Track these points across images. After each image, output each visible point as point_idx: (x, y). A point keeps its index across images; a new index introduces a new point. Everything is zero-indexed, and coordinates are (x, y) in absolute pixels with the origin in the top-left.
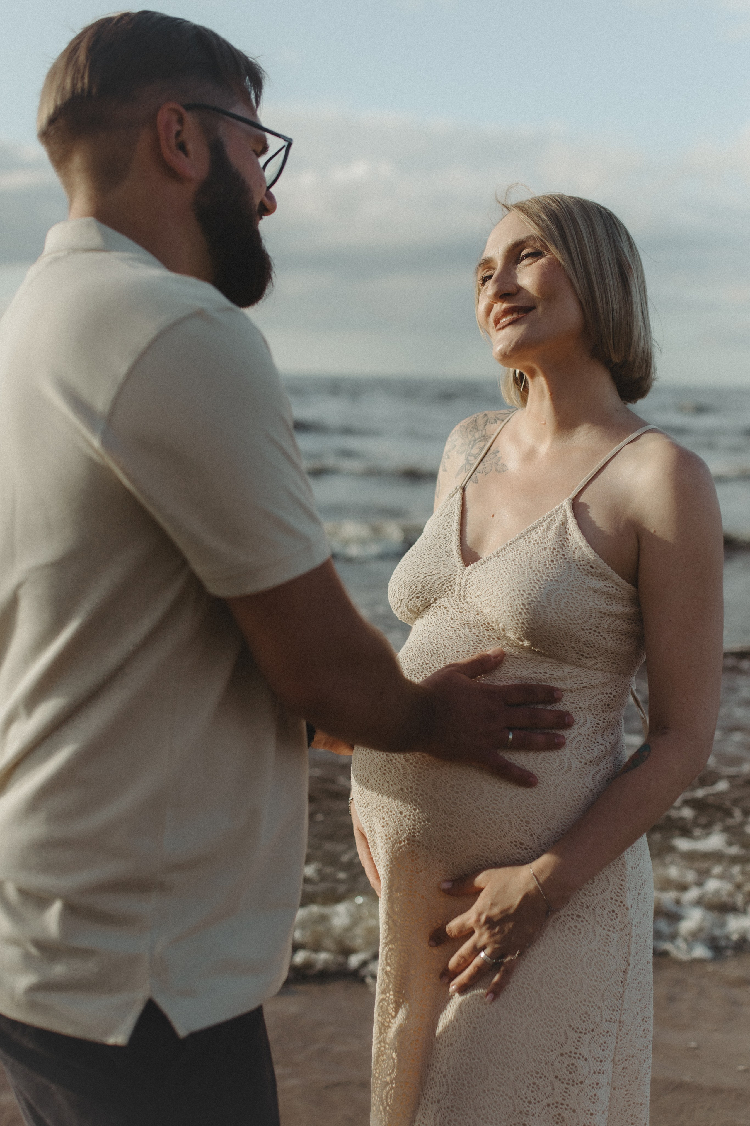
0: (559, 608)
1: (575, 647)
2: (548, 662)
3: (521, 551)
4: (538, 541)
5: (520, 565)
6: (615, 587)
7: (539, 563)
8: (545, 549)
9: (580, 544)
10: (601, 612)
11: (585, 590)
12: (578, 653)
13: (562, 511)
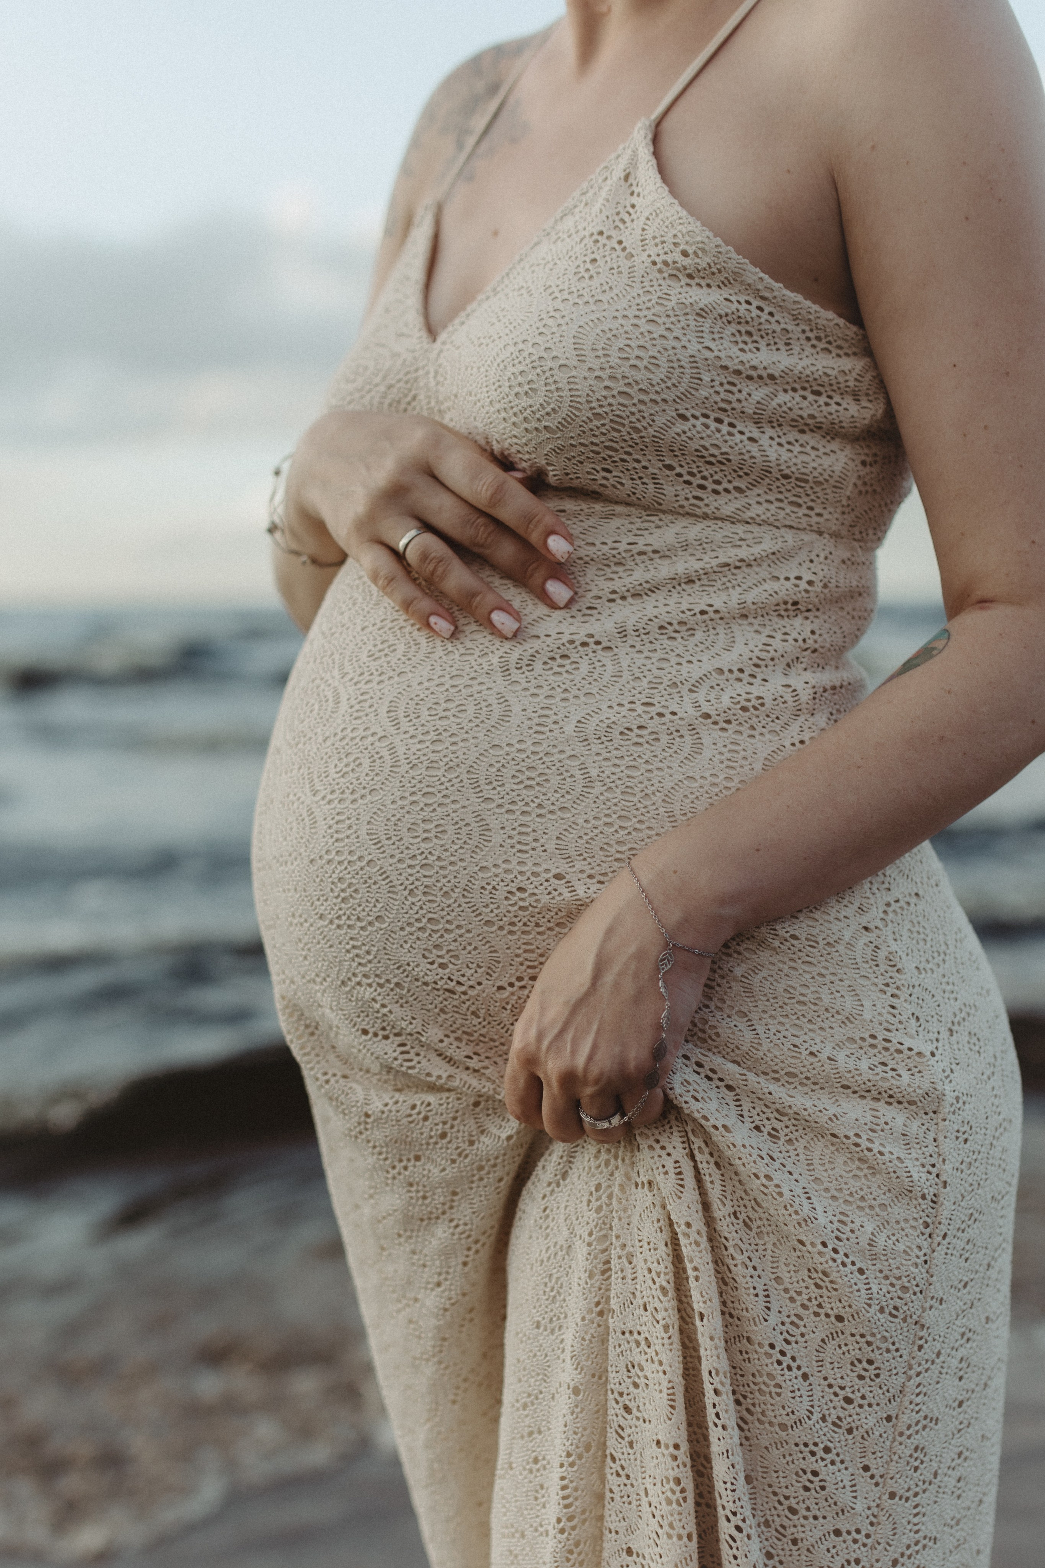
1: (675, 464)
2: (619, 515)
6: (756, 303)
10: (725, 368)
11: (671, 313)
12: (688, 483)
13: (630, 151)
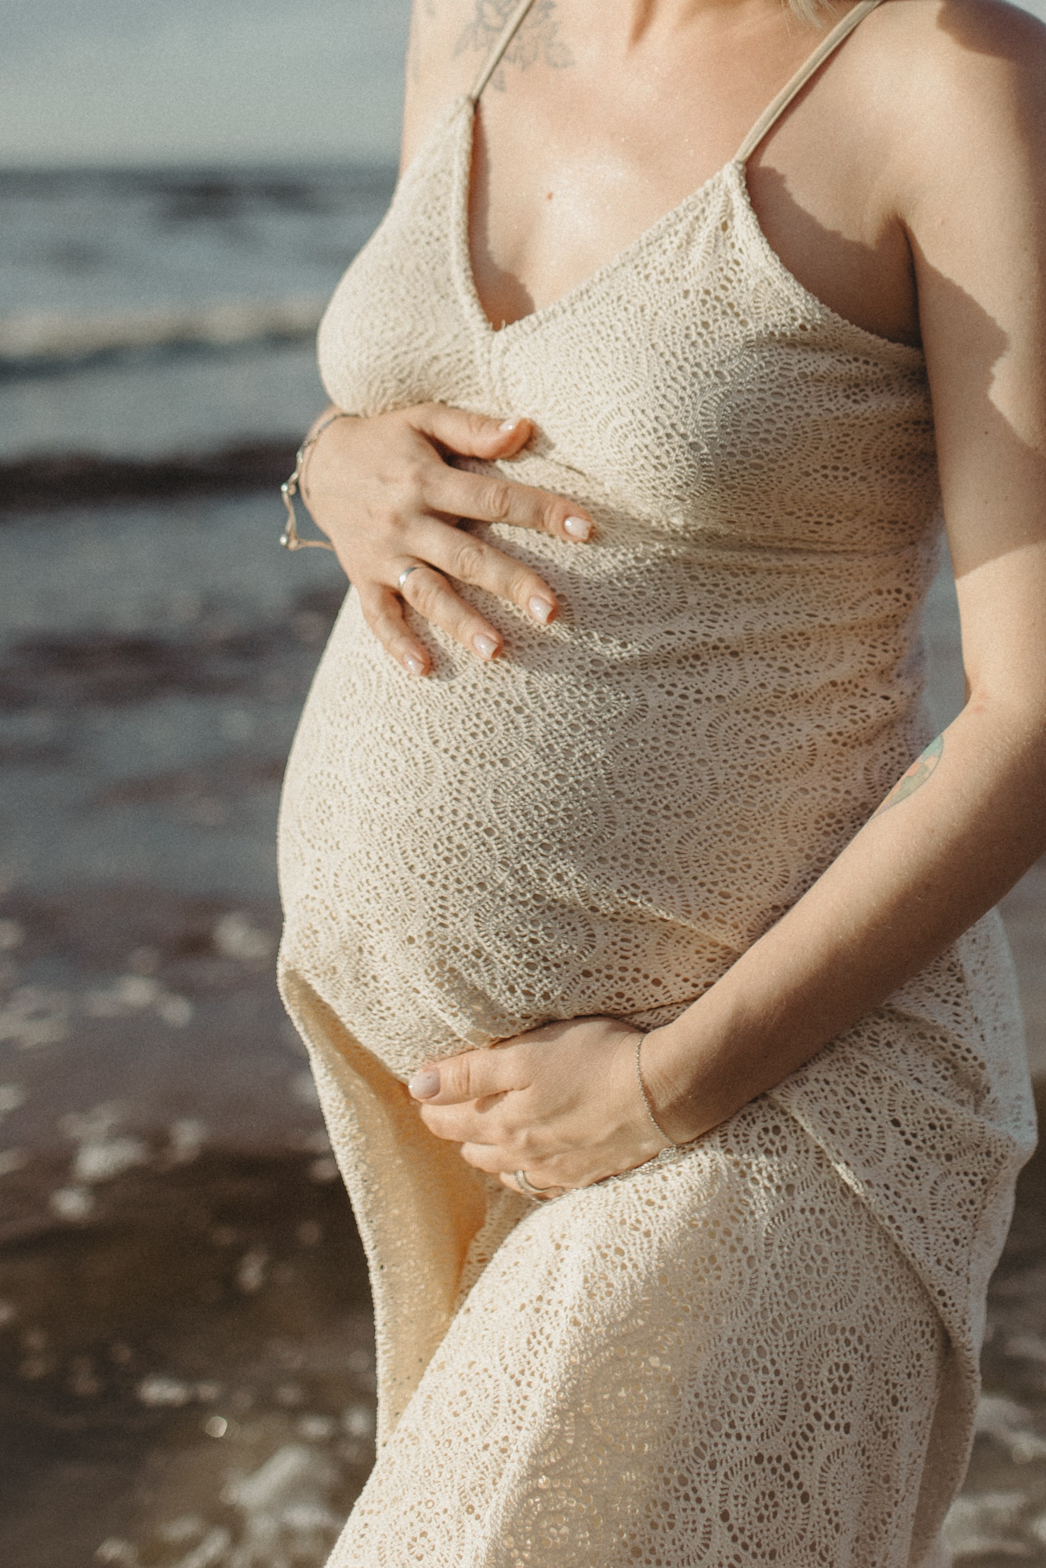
0: (737, 442)
3: (629, 302)
4: (667, 275)
5: (629, 339)
7: (673, 333)
8: (686, 293)
9: (769, 272)
11: (793, 383)
13: (722, 193)
